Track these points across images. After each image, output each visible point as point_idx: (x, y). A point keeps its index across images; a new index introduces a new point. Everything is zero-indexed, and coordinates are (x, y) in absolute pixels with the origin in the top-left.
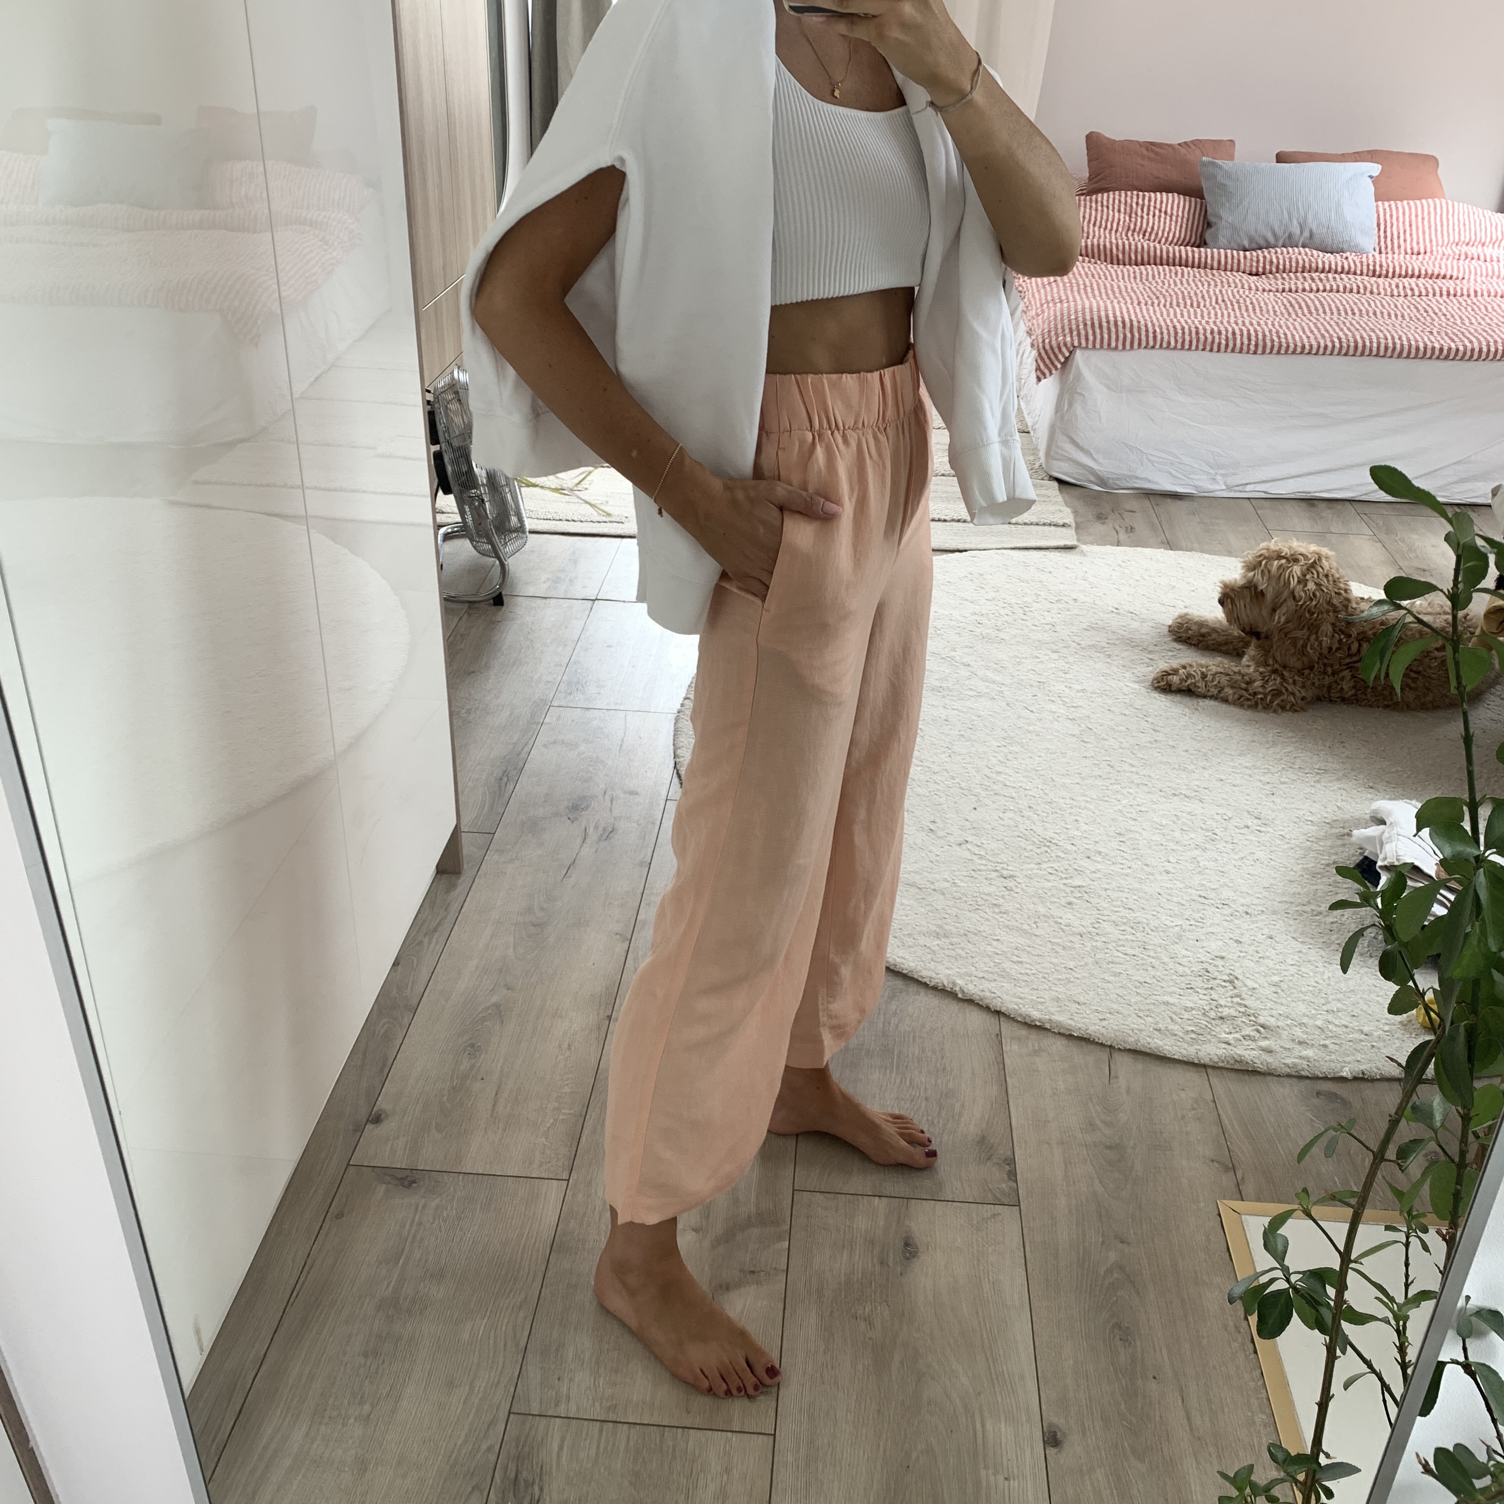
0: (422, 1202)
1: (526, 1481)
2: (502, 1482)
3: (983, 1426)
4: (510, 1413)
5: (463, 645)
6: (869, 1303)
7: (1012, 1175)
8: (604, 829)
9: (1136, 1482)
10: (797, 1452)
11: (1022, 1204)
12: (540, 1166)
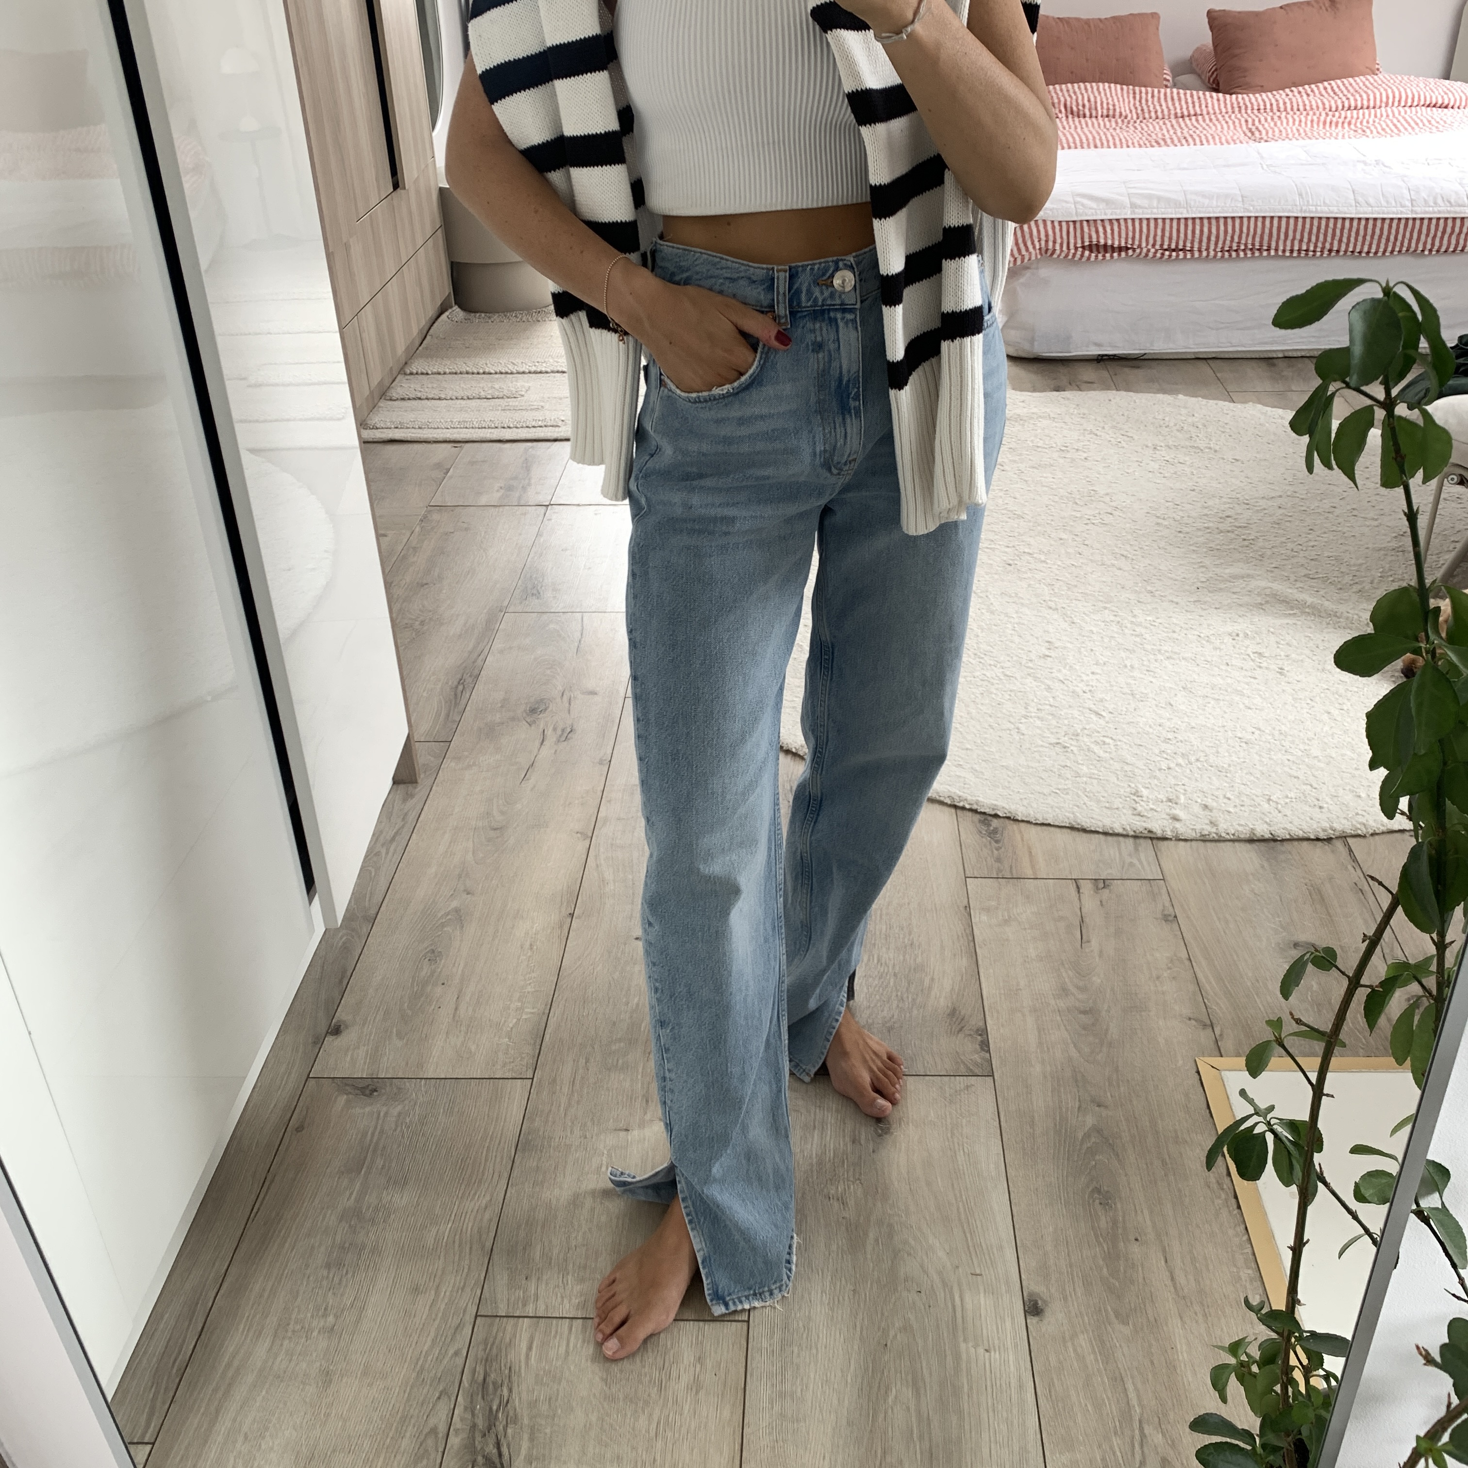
0: (385, 1109)
1: (494, 1383)
2: (471, 1385)
3: (962, 1300)
4: (476, 1316)
5: (415, 559)
6: (841, 1182)
7: (985, 1045)
8: (563, 730)
9: (1120, 1346)
10: (772, 1338)
11: (995, 1074)
12: (504, 1066)
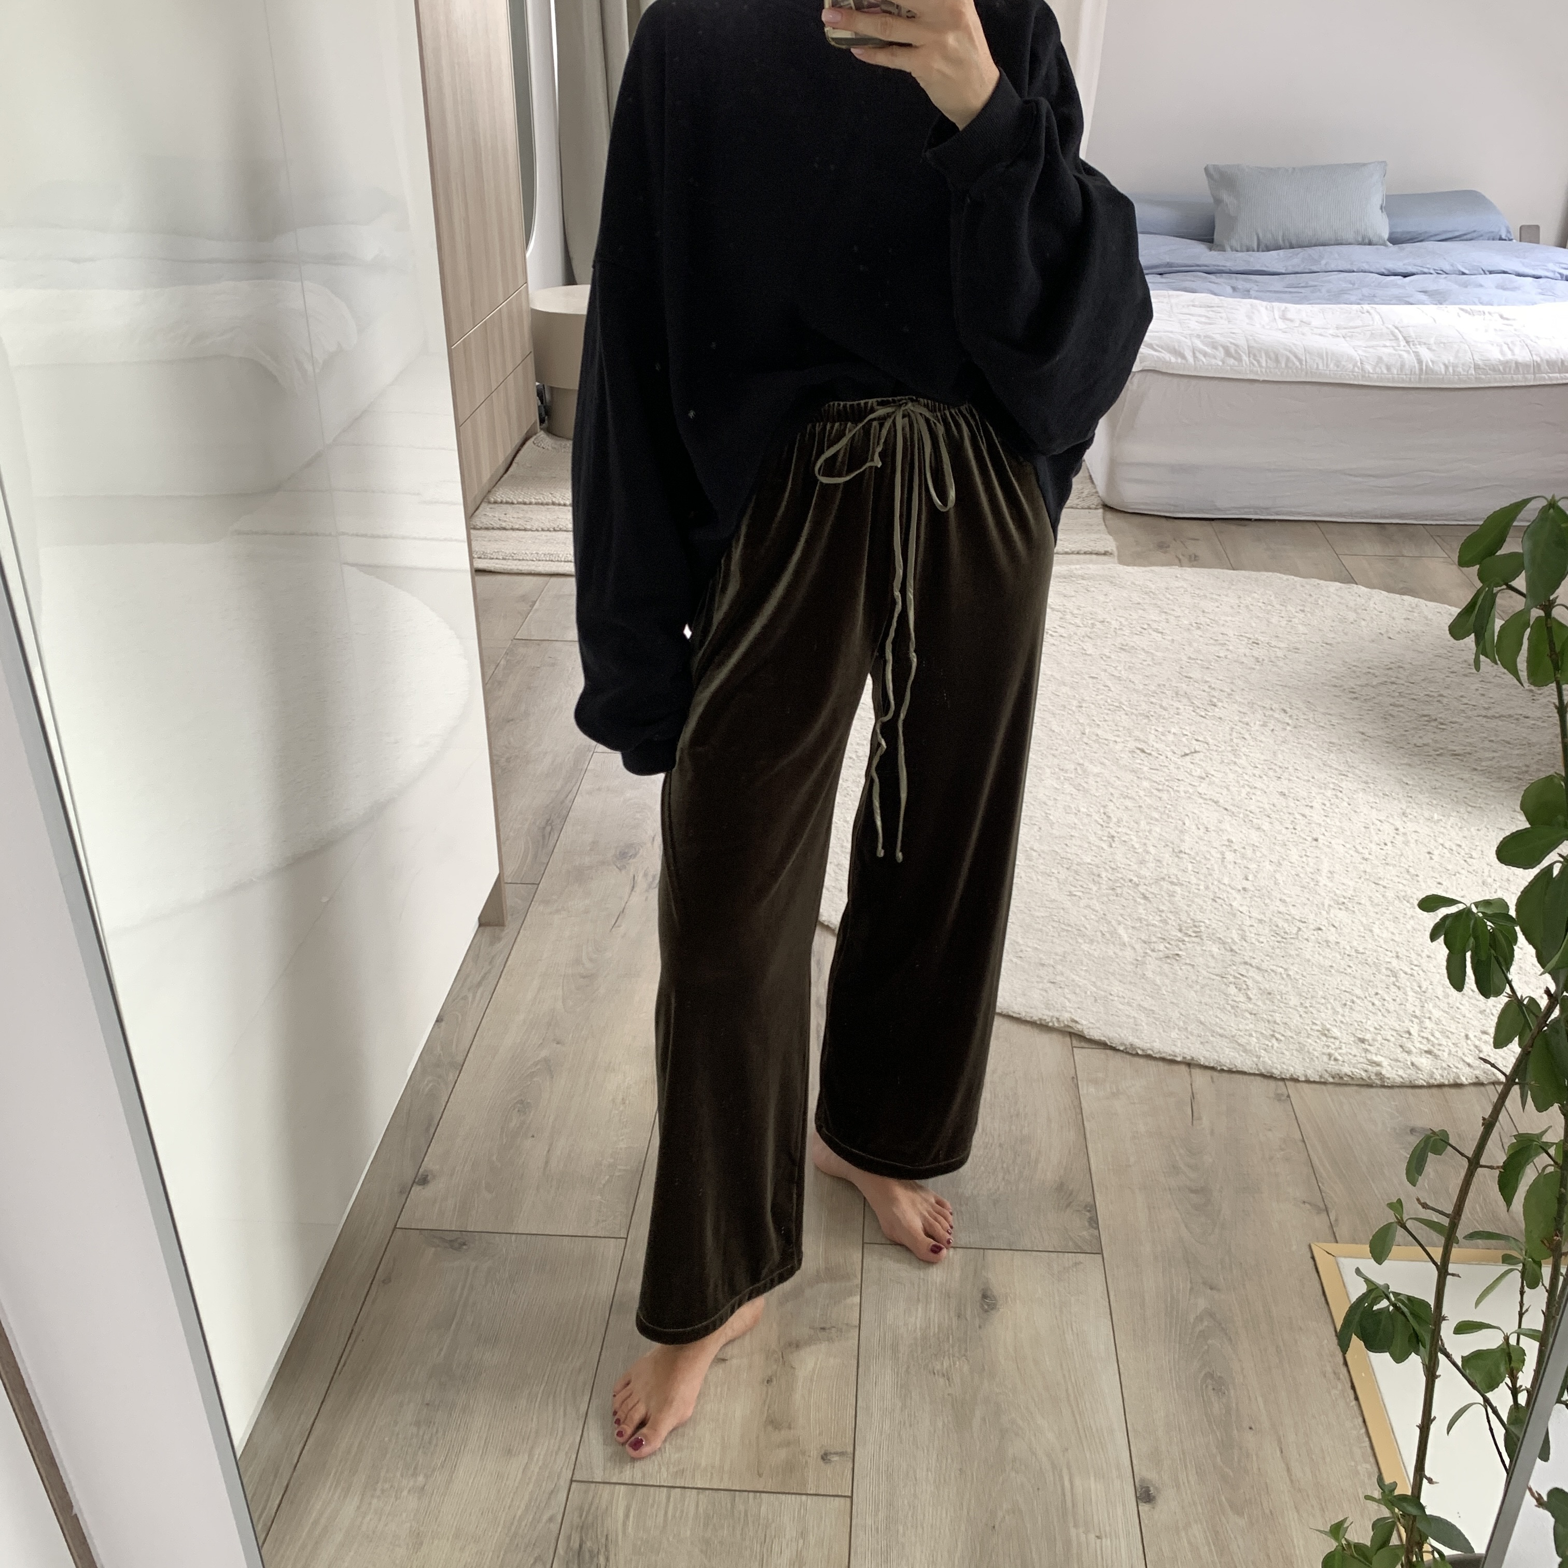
0: (474, 1264)
1: (591, 1552)
2: (566, 1553)
3: (1071, 1484)
4: (572, 1481)
5: (501, 693)
6: (946, 1358)
7: (1094, 1222)
9: (1235, 1538)
10: (876, 1515)
11: (1104, 1252)
12: (598, 1222)
